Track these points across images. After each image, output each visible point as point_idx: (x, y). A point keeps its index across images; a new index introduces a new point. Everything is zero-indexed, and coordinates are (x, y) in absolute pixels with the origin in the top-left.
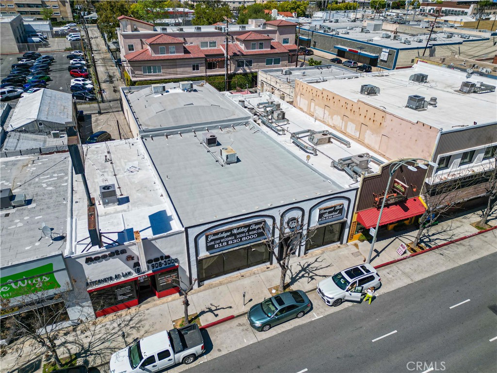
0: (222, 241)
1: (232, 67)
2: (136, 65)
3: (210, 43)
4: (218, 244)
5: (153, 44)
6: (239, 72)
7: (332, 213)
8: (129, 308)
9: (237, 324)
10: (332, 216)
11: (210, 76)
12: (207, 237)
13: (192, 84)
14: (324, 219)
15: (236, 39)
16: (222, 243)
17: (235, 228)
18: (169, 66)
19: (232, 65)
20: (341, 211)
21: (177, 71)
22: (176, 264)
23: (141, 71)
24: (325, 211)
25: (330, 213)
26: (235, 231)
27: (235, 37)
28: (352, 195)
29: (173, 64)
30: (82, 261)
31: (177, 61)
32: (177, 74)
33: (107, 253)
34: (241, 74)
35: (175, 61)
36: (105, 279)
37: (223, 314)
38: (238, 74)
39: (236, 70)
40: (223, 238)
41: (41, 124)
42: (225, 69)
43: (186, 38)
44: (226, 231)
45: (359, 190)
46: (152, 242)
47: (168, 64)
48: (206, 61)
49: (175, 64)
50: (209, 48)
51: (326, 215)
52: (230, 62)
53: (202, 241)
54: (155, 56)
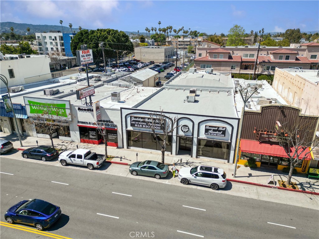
0: (139, 123)
1: (259, 70)
2: (198, 63)
3: (250, 55)
4: (137, 124)
5: (211, 53)
6: (264, 73)
7: (216, 132)
8: (94, 144)
9: (126, 168)
10: (217, 134)
11: (242, 74)
12: (131, 117)
13: (212, 70)
14: (210, 134)
15: (271, 53)
16: (139, 125)
17: (147, 118)
18: (217, 65)
19: (260, 68)
20: (224, 132)
21: (221, 69)
22: (116, 128)
23: (199, 66)
24: (210, 128)
25: (214, 130)
26: (147, 120)
27: (269, 52)
28: (235, 123)
29: (219, 64)
30: (77, 108)
31: (222, 62)
32: (220, 70)
33: (86, 109)
34: (266, 75)
35: (220, 62)
36: (85, 122)
37: (124, 161)
38: (263, 75)
39: (262, 72)
40: (139, 121)
41: (131, 78)
42: (254, 70)
43: (234, 51)
44: (142, 118)
45: (241, 121)
46: (106, 110)
47: (216, 64)
48: (241, 64)
49: (220, 64)
50: (248, 58)
51: (211, 132)
52: (259, 67)
53: (129, 119)
54: (210, 59)
